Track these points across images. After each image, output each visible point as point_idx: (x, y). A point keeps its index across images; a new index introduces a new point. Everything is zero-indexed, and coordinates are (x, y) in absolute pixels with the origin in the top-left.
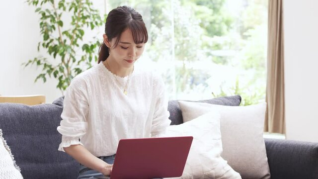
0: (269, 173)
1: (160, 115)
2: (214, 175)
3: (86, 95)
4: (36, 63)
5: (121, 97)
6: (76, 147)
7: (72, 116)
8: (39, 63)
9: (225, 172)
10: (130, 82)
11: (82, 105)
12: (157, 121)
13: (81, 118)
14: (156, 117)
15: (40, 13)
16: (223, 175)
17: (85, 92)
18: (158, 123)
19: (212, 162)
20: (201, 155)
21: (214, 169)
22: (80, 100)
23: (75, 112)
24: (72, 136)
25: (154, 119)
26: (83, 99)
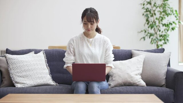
0: (165, 84)
1: (108, 56)
2: (132, 83)
3: (73, 45)
4: (144, 32)
5: (88, 47)
6: (69, 67)
7: (69, 54)
8: (145, 32)
9: (137, 82)
10: (93, 41)
11: (72, 49)
12: (106, 59)
13: (72, 55)
14: (106, 57)
15: (144, 9)
16: (136, 83)
17: (73, 44)
18: (107, 59)
19: (132, 77)
20: (128, 74)
21: (132, 80)
22: (71, 47)
23: (70, 52)
24: (68, 62)
25: (105, 58)
26: (72, 47)
